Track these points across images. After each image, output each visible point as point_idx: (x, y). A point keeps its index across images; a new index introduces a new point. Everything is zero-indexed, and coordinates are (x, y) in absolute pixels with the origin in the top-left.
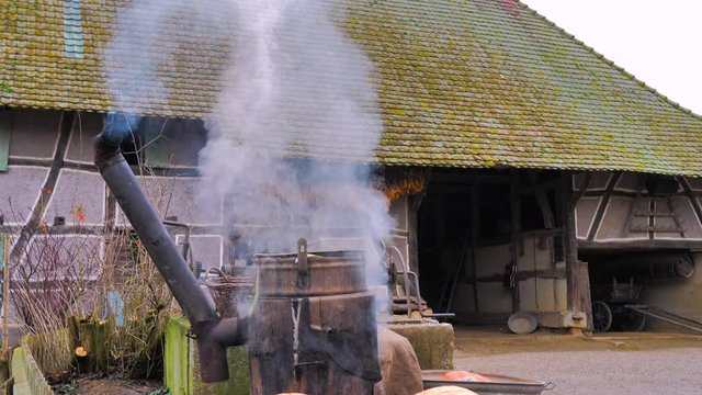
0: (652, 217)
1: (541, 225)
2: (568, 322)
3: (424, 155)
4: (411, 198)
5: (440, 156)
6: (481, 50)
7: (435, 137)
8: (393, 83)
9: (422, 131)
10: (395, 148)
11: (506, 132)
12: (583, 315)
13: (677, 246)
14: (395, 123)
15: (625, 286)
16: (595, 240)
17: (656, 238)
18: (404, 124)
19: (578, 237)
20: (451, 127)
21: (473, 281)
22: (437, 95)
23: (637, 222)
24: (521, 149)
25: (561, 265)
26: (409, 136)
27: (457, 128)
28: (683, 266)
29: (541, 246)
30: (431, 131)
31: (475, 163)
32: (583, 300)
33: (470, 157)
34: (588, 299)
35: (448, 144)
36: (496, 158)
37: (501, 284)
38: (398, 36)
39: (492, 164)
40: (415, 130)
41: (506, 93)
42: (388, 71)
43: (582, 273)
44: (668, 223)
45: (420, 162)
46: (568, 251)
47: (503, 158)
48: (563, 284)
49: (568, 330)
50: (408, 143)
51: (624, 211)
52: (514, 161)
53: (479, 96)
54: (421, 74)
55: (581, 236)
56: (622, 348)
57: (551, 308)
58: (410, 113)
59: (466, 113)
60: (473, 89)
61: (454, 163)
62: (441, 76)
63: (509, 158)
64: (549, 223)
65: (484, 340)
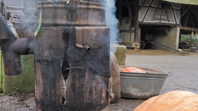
0: (161, 15)
1: (128, 16)
2: (134, 46)
12: (138, 44)
13: (167, 25)
15: (149, 36)
16: (144, 21)
17: (161, 22)
19: (139, 20)
23: (157, 17)
25: (133, 29)
28: (167, 31)
29: (127, 23)
32: (138, 40)
34: (140, 39)
43: (139, 31)
44: (165, 17)
46: (136, 24)
48: (133, 35)
49: (133, 48)
51: (153, 13)
55: (140, 20)
56: (149, 54)
57: (129, 41)
64: (130, 15)
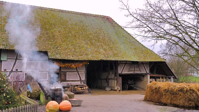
0: (134, 68)
1: (113, 69)
2: (116, 89)
3: (87, 58)
4: (85, 65)
5: (90, 58)
6: (103, 33)
7: (89, 54)
8: (83, 41)
9: (87, 53)
10: (81, 56)
11: (104, 52)
12: (119, 88)
13: (139, 74)
14: (82, 51)
15: (131, 81)
16: (123, 73)
17: (135, 72)
18: (84, 51)
19: (119, 72)
20: (93, 52)
21: (101, 79)
22: (92, 44)
23: (131, 69)
24: (107, 56)
25: (116, 78)
26: (84, 54)
27: (94, 52)
28: (142, 78)
29: (113, 74)
30: (89, 53)
31: (96, 60)
32: (120, 84)
33: (96, 58)
34: (121, 84)
35: (92, 55)
36: (101, 58)
37: (105, 80)
38: (85, 30)
39: (100, 60)
40: (86, 52)
41: (106, 43)
42: (82, 38)
43: (120, 79)
44: (138, 69)
45: (86, 59)
46: (117, 75)
47: (102, 58)
48: (116, 81)
49: (116, 90)
50: (84, 55)
51: (129, 67)
52: (104, 59)
53: (100, 44)
54: (89, 39)
55: (120, 72)
57: (114, 86)
58: (86, 48)
59: (97, 48)
60: (100, 42)
61: (92, 60)
62: (93, 39)
63: (103, 58)
65: (98, 92)
